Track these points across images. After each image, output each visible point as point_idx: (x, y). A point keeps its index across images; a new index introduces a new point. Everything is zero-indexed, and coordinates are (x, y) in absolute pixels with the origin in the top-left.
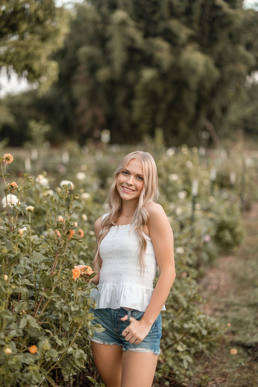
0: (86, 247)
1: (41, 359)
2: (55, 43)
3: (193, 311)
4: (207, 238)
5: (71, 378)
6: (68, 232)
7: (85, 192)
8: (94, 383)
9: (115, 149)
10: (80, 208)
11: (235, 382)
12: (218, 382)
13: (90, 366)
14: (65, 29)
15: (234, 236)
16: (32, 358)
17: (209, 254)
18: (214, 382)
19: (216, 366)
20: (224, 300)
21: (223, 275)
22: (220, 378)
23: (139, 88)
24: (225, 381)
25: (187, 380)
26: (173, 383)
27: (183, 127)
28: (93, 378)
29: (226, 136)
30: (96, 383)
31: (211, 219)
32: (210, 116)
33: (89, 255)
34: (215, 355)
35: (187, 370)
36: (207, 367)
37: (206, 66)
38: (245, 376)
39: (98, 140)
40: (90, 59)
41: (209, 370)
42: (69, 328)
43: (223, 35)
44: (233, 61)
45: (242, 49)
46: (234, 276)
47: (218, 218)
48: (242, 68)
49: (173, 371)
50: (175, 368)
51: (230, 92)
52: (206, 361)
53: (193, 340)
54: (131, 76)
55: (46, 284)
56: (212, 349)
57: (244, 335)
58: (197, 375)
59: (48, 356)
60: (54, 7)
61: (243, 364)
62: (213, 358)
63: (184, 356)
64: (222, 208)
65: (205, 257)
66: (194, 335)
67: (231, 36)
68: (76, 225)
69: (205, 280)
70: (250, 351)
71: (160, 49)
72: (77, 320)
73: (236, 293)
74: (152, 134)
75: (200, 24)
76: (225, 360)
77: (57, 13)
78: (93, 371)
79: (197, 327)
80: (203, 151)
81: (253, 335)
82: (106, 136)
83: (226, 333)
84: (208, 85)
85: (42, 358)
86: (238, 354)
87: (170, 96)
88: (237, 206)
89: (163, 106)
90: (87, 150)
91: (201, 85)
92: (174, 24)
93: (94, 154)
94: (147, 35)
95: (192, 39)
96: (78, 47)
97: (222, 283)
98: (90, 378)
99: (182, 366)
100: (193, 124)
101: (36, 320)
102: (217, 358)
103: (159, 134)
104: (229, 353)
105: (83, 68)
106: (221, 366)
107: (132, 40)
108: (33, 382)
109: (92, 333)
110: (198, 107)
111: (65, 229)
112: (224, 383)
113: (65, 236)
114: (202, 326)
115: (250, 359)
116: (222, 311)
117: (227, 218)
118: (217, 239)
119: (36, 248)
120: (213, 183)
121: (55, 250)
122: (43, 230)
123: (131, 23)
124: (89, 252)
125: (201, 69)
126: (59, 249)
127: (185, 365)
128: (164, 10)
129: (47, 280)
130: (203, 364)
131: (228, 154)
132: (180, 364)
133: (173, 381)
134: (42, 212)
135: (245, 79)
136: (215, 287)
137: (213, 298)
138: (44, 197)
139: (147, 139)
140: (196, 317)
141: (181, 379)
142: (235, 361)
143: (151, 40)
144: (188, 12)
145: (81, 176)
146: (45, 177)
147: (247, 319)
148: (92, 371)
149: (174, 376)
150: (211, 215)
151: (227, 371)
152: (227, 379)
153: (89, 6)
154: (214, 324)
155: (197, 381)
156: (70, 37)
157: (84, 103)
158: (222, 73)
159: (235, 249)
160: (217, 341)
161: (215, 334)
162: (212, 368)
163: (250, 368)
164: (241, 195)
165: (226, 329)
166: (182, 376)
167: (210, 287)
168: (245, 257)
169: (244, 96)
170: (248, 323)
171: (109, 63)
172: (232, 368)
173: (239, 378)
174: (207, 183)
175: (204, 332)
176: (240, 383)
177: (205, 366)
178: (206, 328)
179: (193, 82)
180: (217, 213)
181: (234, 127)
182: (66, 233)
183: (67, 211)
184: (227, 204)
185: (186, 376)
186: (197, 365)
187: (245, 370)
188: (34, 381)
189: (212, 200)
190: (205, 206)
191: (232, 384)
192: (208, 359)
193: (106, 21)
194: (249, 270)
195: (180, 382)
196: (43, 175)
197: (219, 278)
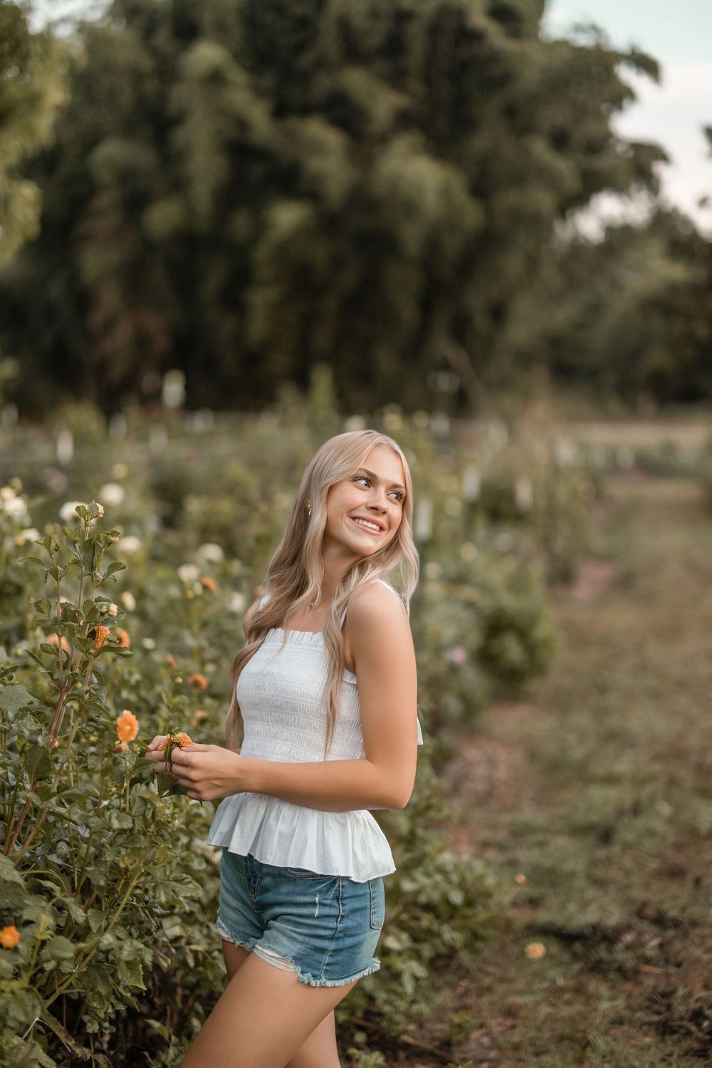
0: (136, 677)
1: (30, 964)
2: (31, 132)
3: (425, 841)
4: (458, 655)
5: (106, 1024)
6: (91, 633)
7: (126, 534)
8: (166, 1037)
9: (200, 423)
10: (123, 566)
11: (539, 1029)
12: (497, 1030)
13: (155, 994)
14: (56, 95)
15: (531, 648)
16: (9, 961)
17: (464, 697)
18: (484, 1030)
19: (489, 989)
20: (506, 818)
21: (502, 755)
22: (500, 1020)
23: (262, 254)
24: (513, 1027)
25: (412, 1027)
26: (376, 1038)
27: (386, 360)
28: (164, 1024)
29: (504, 384)
30: (173, 1038)
31: (470, 605)
32: (460, 330)
33: (145, 701)
34: (486, 961)
35: (414, 1002)
36: (466, 993)
37: (445, 193)
38: (566, 1011)
39: (153, 399)
40: (126, 175)
41: (470, 1001)
42: (105, 879)
43: (489, 110)
44: (519, 180)
45: (540, 149)
46: (533, 755)
47: (485, 603)
48: (543, 200)
49: (374, 1005)
50: (381, 996)
51: (512, 264)
52: (462, 978)
53: (426, 921)
54: (241, 223)
55: (37, 769)
56: (479, 945)
57: (563, 907)
58: (440, 1015)
59: (49, 956)
60: (26, 32)
61: (561, 982)
62: (480, 970)
63: (403, 962)
64: (498, 575)
65: (453, 705)
66: (429, 908)
67: (510, 112)
68: (113, 612)
69: (454, 768)
70: (578, 946)
71: (317, 149)
72: (127, 862)
73: (541, 800)
74: (303, 382)
75: (428, 81)
76: (512, 973)
77: (36, 48)
78: (164, 1007)
79: (436, 885)
80: (441, 424)
81: (584, 905)
82: (174, 389)
83: (515, 904)
84: (452, 246)
85: (33, 962)
86: (548, 956)
87: (349, 277)
88: (538, 569)
89: (331, 304)
90: (121, 426)
91: (432, 244)
92: (357, 81)
93: (144, 438)
94: (281, 111)
95: (404, 121)
96: (91, 141)
97: (502, 773)
98: (156, 1024)
99: (399, 989)
100: (415, 351)
101: (13, 864)
102: (491, 969)
103: (322, 381)
104: (523, 954)
105: (106, 200)
106: (502, 988)
107: (242, 124)
108: (10, 1023)
109: (166, 898)
110: (427, 305)
111: (85, 624)
112: (509, 1032)
113: (86, 641)
114: (449, 882)
115: (577, 967)
116: (501, 847)
117: (510, 602)
118: (486, 658)
119: (5, 678)
120: (472, 508)
121: (57, 679)
122: (14, 637)
123: (238, 77)
124: (143, 693)
125: (431, 201)
126: (69, 679)
127: (409, 987)
128: (328, 42)
129: (38, 761)
130: (453, 987)
131: (512, 431)
132: (395, 986)
133: (376, 1032)
134: (10, 589)
135: (550, 229)
136: (481, 787)
137: (478, 815)
138: (17, 547)
139: (288, 394)
140: (432, 860)
141: (397, 1023)
142: (539, 975)
143: (292, 123)
144: (394, 47)
145: (113, 494)
146: (18, 495)
147: (569, 866)
148: (161, 1006)
149: (377, 1019)
150: (468, 593)
151: (519, 1000)
152: (518, 1022)
153: (118, 29)
154: (481, 878)
155: (441, 1030)
156: (68, 115)
157: (110, 299)
158: (489, 212)
159: (535, 685)
160: (490, 923)
161: (484, 906)
162: (480, 996)
163: (579, 990)
164: (546, 542)
165: (515, 891)
166: (398, 1018)
167: (469, 786)
168: (562, 704)
169: (550, 275)
170: (572, 875)
171: (179, 186)
172: (531, 992)
173: (551, 1019)
174: (454, 507)
175: (457, 897)
176: (553, 1030)
177: (460, 990)
178: (462, 886)
179: (412, 237)
180: (486, 588)
181: (525, 359)
182: (86, 634)
183: (88, 574)
184: (510, 565)
185: (410, 1017)
186: (437, 990)
187: (567, 996)
188: (15, 1019)
189: (470, 553)
190: (452, 569)
191: (532, 1033)
192: (468, 971)
193: (167, 72)
194: (572, 738)
195: (394, 1034)
196: (13, 488)
197: (492, 762)
